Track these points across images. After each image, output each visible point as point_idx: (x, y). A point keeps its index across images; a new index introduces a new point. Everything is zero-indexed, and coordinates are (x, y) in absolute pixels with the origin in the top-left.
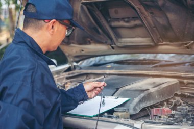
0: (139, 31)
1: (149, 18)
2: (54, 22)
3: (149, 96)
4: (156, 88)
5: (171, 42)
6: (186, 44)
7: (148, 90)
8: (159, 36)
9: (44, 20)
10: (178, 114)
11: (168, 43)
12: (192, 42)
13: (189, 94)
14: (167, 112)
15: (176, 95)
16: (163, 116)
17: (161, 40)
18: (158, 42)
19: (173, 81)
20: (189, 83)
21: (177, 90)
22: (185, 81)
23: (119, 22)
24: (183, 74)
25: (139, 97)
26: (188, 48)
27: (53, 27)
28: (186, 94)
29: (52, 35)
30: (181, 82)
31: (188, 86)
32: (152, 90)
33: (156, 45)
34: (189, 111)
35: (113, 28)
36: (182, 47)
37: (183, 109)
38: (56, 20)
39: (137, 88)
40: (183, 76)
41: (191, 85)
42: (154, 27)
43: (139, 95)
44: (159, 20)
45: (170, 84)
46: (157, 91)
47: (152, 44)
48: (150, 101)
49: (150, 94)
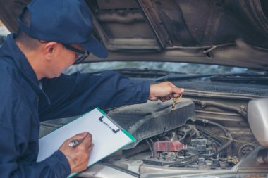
0: (139, 28)
1: (154, 10)
3: (151, 124)
4: (162, 112)
5: (184, 45)
6: (206, 49)
7: (150, 114)
8: (168, 37)
10: (191, 150)
11: (181, 47)
12: (215, 47)
13: (207, 121)
15: (190, 122)
16: (170, 153)
17: (170, 42)
18: (166, 46)
19: (188, 102)
20: (208, 106)
21: (191, 116)
22: (203, 102)
23: (111, 14)
24: (200, 93)
25: (137, 124)
26: (208, 55)
28: (204, 120)
30: (197, 104)
31: (206, 109)
32: (156, 115)
33: (163, 50)
34: (207, 146)
35: (102, 23)
36: (200, 54)
37: (198, 143)
39: (134, 111)
40: (200, 95)
41: (211, 109)
42: (161, 24)
44: (167, 13)
45: (182, 106)
46: (164, 116)
47: (157, 48)
48: (152, 130)
49: (152, 120)
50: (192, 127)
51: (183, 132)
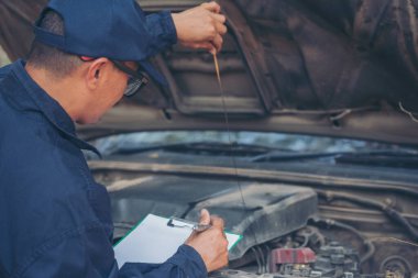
0: (234, 82)
1: (261, 56)
2: (103, 63)
3: (263, 223)
4: (276, 206)
5: (299, 108)
6: (334, 115)
7: (259, 208)
8: (275, 96)
9: (80, 56)
11: (294, 111)
12: (348, 111)
13: (333, 222)
14: (308, 257)
15: (311, 222)
17: (279, 103)
18: (271, 109)
19: (306, 193)
20: (336, 198)
21: (312, 213)
22: (329, 193)
23: (190, 59)
24: (324, 179)
25: (243, 223)
26: (336, 123)
27: (97, 72)
28: (328, 221)
30: (321, 197)
31: (333, 203)
32: (269, 209)
33: (268, 114)
35: (175, 72)
36: (325, 121)
38: (109, 59)
39: (235, 204)
40: (325, 182)
41: (340, 203)
42: (267, 75)
43: (243, 218)
44: (281, 60)
45: (301, 198)
46: (278, 212)
47: (258, 111)
48: (264, 233)
49: (264, 218)
50: (314, 230)
51: (303, 238)
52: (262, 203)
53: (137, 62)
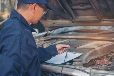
0: (89, 12)
1: (96, 4)
2: (35, 5)
3: (95, 53)
4: (99, 48)
7: (94, 48)
8: (102, 15)
9: (29, 4)
10: (113, 64)
11: (108, 19)
14: (106, 62)
15: (112, 52)
16: (103, 65)
17: (103, 17)
18: (101, 19)
21: (112, 49)
23: (77, 6)
25: (89, 53)
27: (34, 8)
29: (34, 13)
32: (97, 49)
33: (100, 21)
35: (73, 10)
38: (37, 4)
39: (87, 47)
42: (99, 9)
43: (89, 51)
44: (102, 5)
45: (108, 45)
46: (100, 49)
47: (97, 20)
48: (95, 55)
49: (95, 51)
50: (113, 54)
51: (109, 56)
52: (95, 47)
53: (45, 4)
